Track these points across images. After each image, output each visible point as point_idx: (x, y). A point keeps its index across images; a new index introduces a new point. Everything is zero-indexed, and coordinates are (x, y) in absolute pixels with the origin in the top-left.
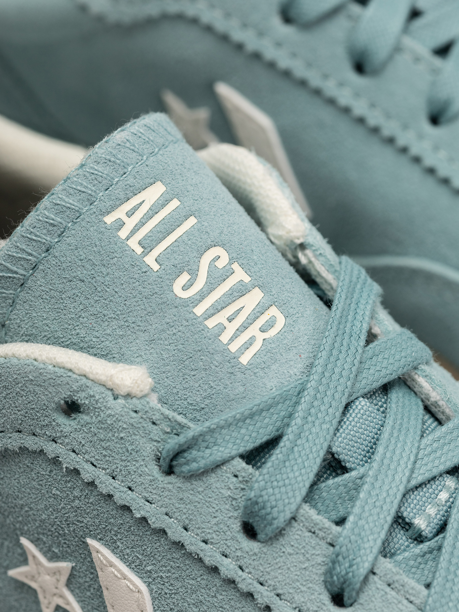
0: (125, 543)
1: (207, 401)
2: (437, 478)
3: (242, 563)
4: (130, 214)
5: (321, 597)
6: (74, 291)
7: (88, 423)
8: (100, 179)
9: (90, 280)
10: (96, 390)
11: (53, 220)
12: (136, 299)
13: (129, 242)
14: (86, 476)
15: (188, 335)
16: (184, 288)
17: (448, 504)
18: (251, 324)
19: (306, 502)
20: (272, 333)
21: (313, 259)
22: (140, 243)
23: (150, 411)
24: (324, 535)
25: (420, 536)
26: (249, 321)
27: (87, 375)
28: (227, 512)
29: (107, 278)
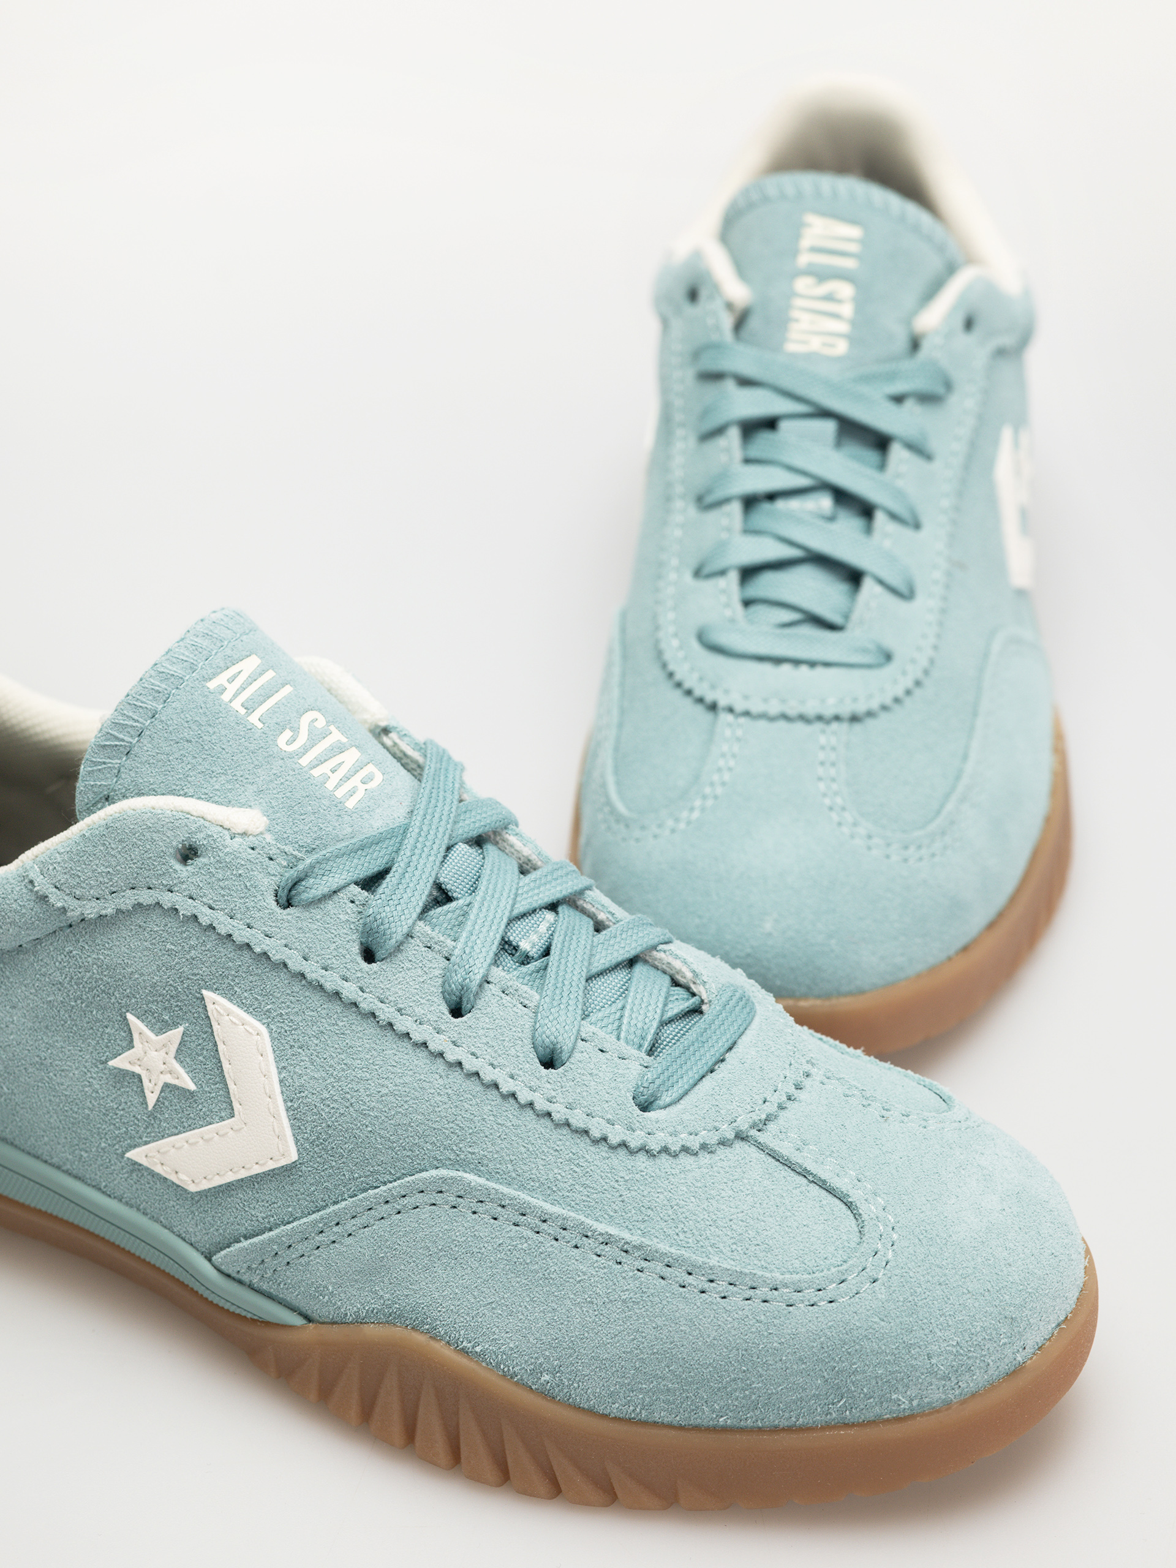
0: (243, 986)
1: (317, 843)
2: (538, 911)
3: (362, 983)
4: (231, 680)
5: (440, 1007)
6: (182, 752)
7: (206, 865)
8: (200, 650)
9: (197, 740)
10: (214, 830)
11: (159, 686)
12: (243, 754)
13: (232, 704)
14: (204, 921)
15: (295, 783)
16: (288, 743)
17: (550, 932)
18: (353, 776)
19: (420, 920)
20: (372, 785)
21: (398, 741)
22: (242, 705)
23: (266, 847)
24: (440, 948)
25: (527, 957)
26: (352, 774)
27: (205, 816)
28: (345, 936)
29: (214, 737)
